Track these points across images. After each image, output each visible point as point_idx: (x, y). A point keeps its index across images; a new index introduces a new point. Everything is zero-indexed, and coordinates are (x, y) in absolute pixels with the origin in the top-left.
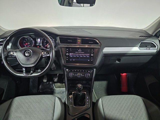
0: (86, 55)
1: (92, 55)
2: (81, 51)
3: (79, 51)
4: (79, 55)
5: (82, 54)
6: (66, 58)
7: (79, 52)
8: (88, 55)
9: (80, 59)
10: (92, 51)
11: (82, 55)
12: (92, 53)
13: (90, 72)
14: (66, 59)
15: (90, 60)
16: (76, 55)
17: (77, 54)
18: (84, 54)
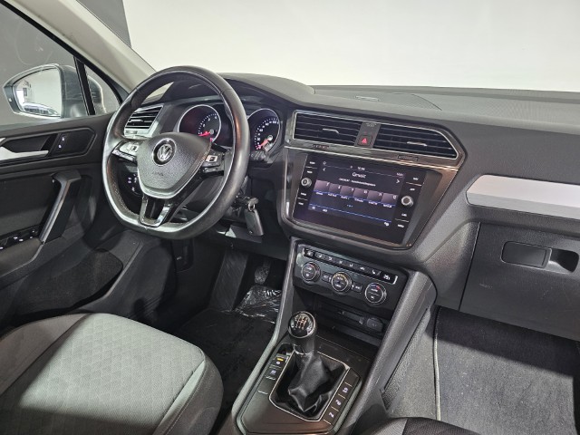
0: (379, 199)
1: (406, 201)
2: (364, 176)
3: (355, 175)
4: (351, 194)
5: (365, 192)
6: (299, 195)
7: (357, 179)
8: (388, 199)
9: (349, 210)
10: (416, 182)
11: (364, 196)
12: (410, 194)
13: (392, 280)
14: (298, 201)
15: (393, 225)
16: (337, 191)
17: (345, 188)
18: (372, 193)
